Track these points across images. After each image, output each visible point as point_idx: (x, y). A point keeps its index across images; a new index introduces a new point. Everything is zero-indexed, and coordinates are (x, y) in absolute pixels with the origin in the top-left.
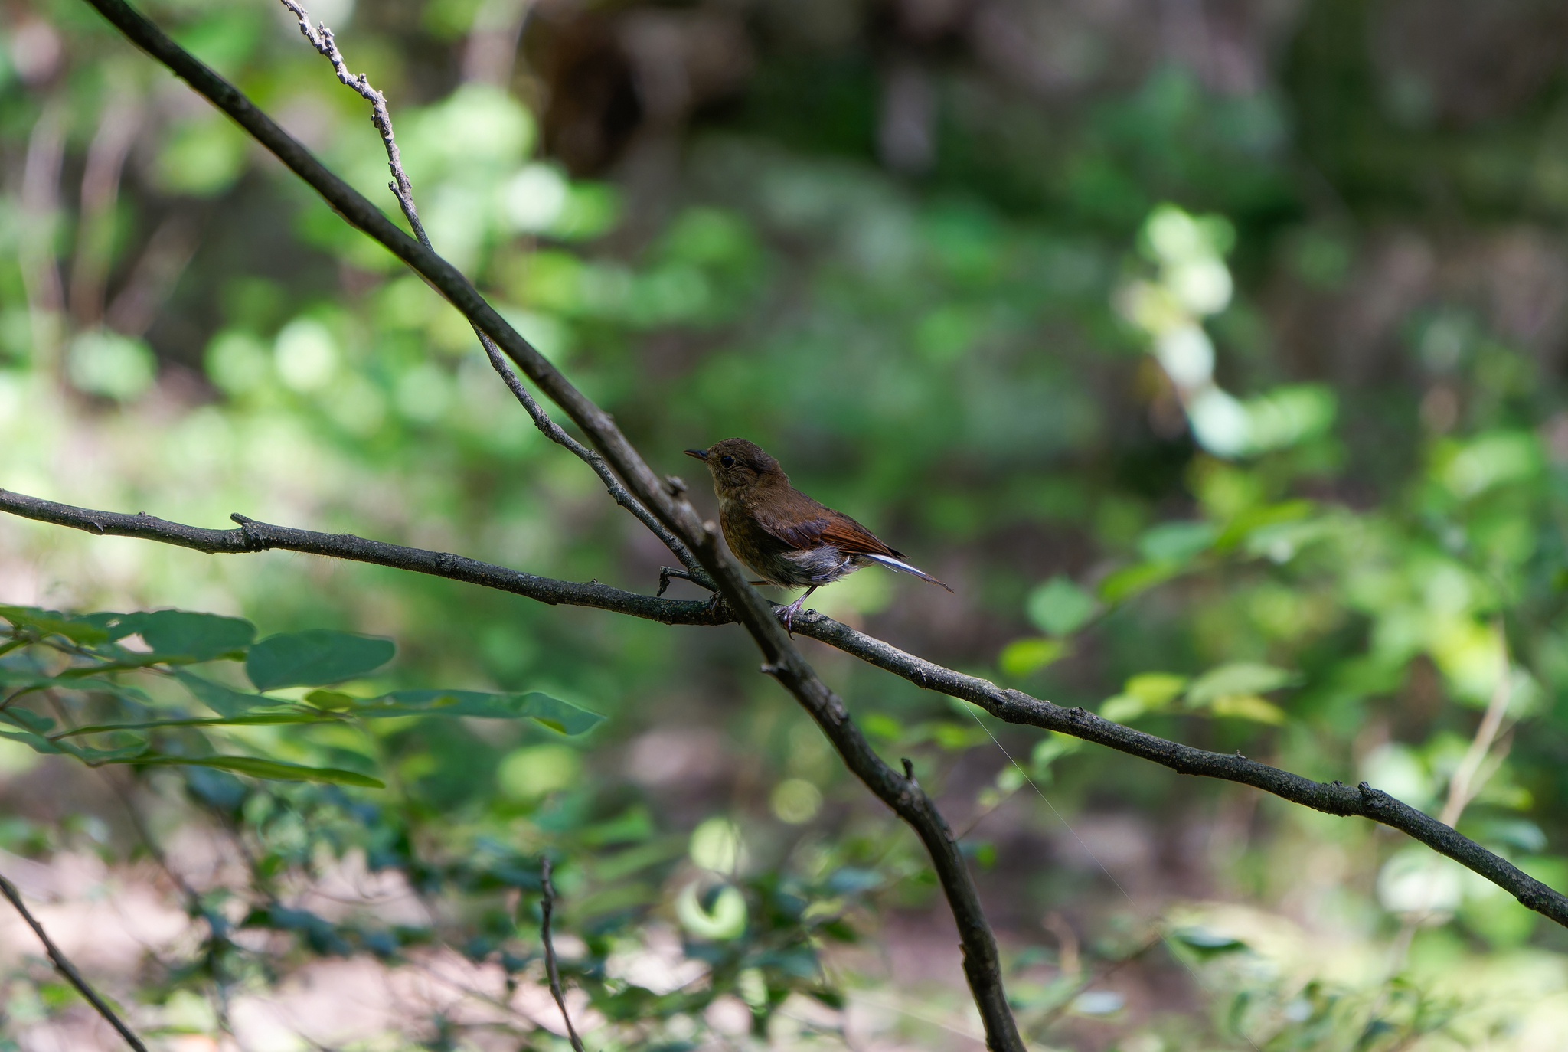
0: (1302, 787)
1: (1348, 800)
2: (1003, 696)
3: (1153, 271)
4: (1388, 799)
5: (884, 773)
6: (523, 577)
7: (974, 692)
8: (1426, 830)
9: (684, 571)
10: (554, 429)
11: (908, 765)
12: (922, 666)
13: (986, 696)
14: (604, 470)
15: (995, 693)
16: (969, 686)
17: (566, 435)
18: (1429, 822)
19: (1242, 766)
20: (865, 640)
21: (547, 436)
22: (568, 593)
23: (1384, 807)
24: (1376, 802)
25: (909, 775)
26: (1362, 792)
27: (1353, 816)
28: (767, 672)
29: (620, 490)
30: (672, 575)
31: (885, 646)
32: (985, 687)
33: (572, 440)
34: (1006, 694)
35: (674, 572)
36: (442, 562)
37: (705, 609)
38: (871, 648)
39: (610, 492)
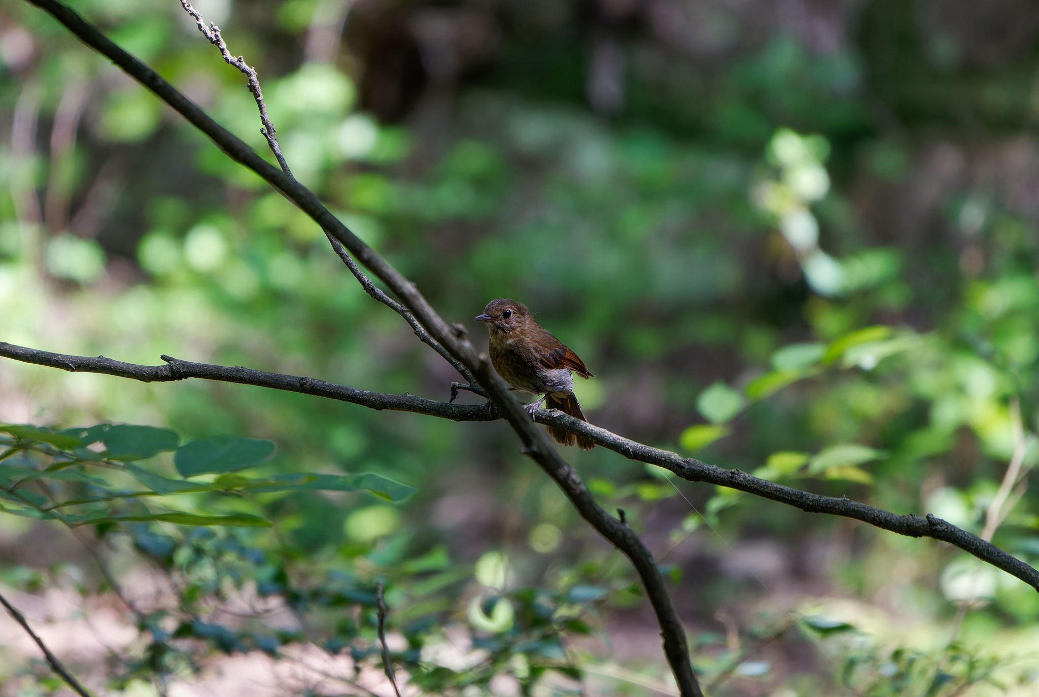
0: (888, 519)
1: (919, 527)
2: (685, 464)
3: (777, 174)
4: (947, 525)
5: (605, 519)
6: (359, 392)
7: (665, 461)
8: (973, 545)
9: (467, 385)
10: (377, 292)
11: (621, 513)
12: (630, 444)
13: (673, 463)
14: (411, 318)
15: (680, 461)
16: (661, 457)
17: (385, 296)
18: (975, 540)
19: (847, 505)
20: (590, 428)
21: (372, 296)
22: (390, 402)
23: (944, 530)
24: (939, 527)
25: (623, 520)
26: (929, 521)
27: (923, 537)
28: (525, 453)
29: (423, 332)
30: (459, 388)
31: (604, 432)
32: (673, 457)
33: (389, 299)
34: (687, 462)
35: (460, 386)
36: (304, 383)
37: (482, 410)
38: (595, 433)
39: (416, 334)
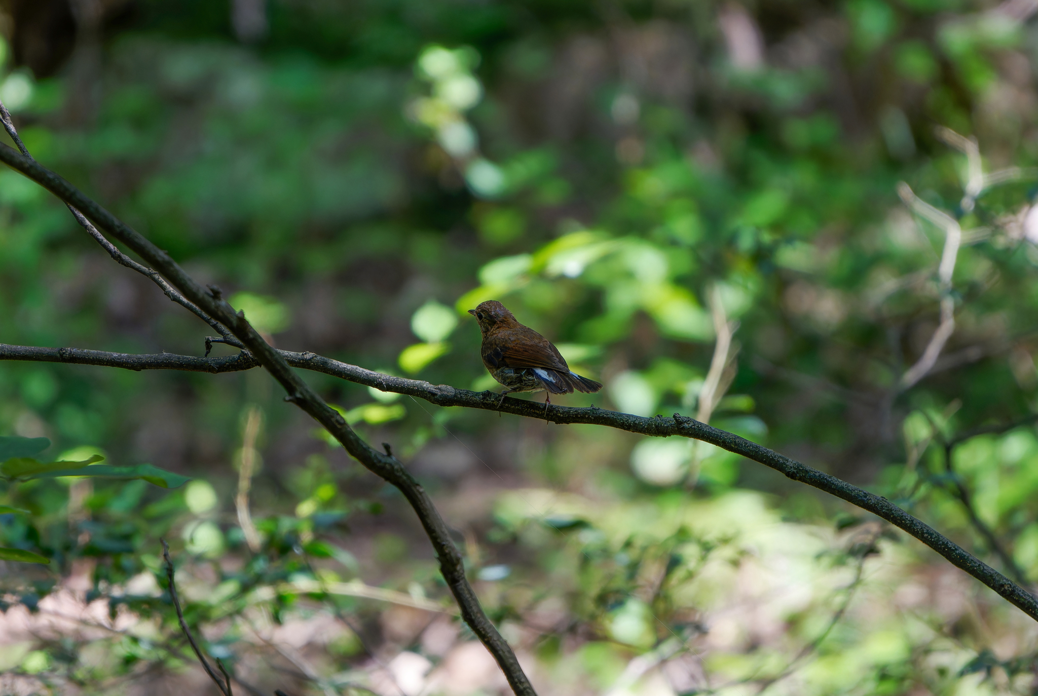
0: (637, 422)
1: (667, 427)
2: (437, 390)
4: (693, 422)
5: (373, 455)
6: (117, 355)
7: (418, 390)
8: (720, 439)
9: (221, 338)
10: (124, 258)
11: (387, 447)
12: (382, 378)
13: (426, 391)
14: (160, 280)
15: (432, 389)
16: (414, 387)
17: (132, 261)
18: (721, 433)
19: (596, 414)
20: (343, 366)
21: (119, 263)
22: (148, 362)
23: (691, 427)
24: (686, 425)
25: (389, 454)
26: (676, 420)
27: (672, 436)
28: (290, 401)
29: (172, 292)
30: (213, 341)
31: (357, 368)
32: (425, 385)
33: (136, 263)
34: (439, 389)
35: (214, 339)
36: (64, 353)
37: (237, 361)
38: (348, 370)
39: (166, 294)
